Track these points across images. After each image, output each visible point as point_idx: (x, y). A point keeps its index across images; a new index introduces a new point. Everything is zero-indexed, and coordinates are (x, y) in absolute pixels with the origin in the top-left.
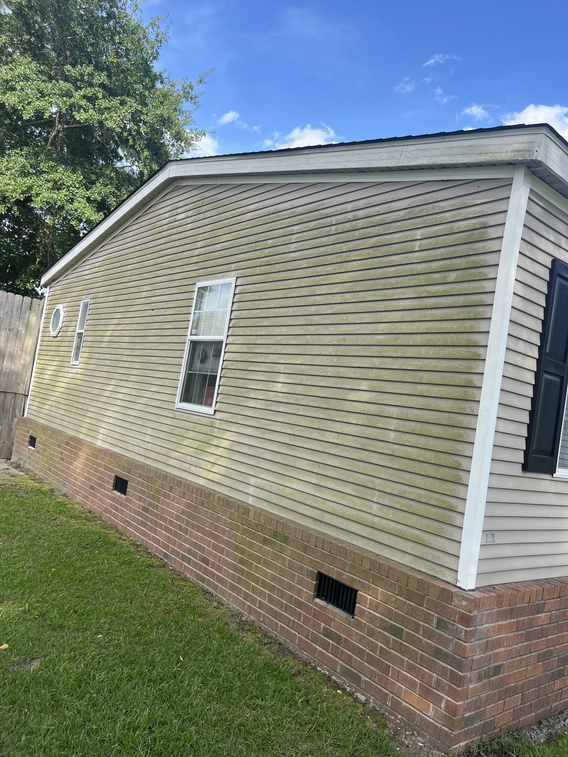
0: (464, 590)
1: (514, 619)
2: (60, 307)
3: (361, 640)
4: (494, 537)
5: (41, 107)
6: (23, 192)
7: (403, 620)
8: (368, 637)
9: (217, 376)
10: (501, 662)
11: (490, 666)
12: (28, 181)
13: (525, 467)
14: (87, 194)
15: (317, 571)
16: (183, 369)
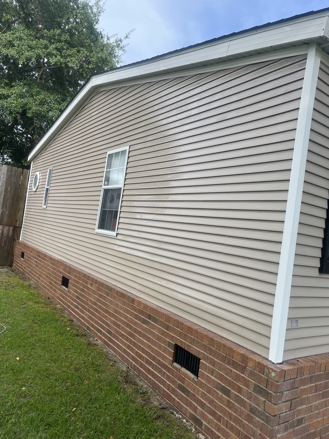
0: (274, 363)
1: (313, 383)
2: (38, 173)
3: (203, 395)
4: (297, 323)
5: (30, 56)
6: (22, 107)
7: (230, 383)
8: (207, 394)
9: (118, 211)
10: (303, 416)
11: (294, 420)
12: (25, 101)
13: (321, 270)
14: (60, 107)
15: (174, 344)
16: (99, 208)
